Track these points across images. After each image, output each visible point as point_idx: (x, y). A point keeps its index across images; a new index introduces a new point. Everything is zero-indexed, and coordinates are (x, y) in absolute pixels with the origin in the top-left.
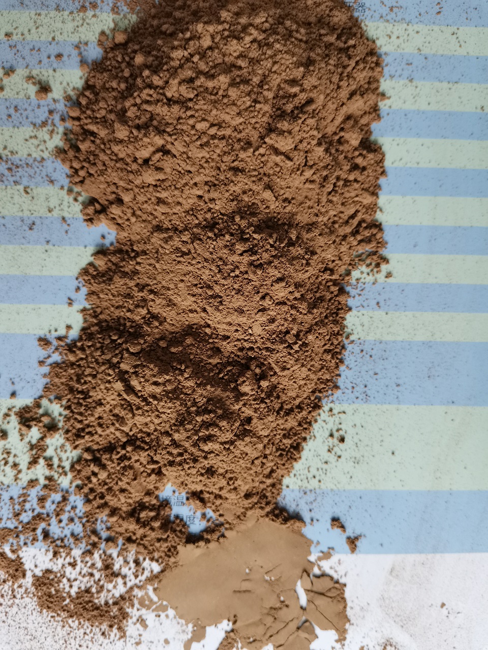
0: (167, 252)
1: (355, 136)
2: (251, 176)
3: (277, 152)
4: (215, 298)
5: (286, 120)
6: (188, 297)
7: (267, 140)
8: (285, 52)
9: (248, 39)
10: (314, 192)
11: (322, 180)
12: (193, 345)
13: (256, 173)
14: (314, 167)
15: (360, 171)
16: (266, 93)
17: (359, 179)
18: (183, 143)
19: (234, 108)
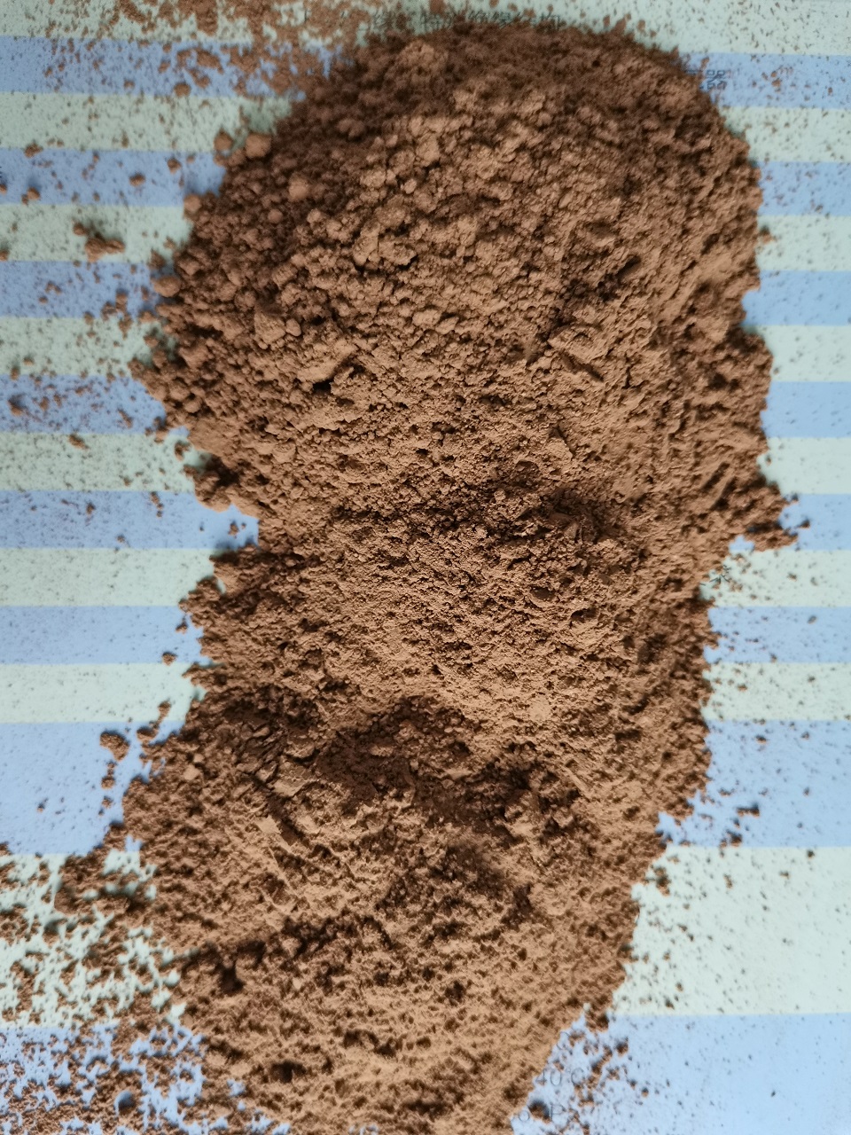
0: (362, 559)
1: (719, 323)
2: (523, 412)
3: (573, 364)
4: (457, 649)
5: (590, 303)
6: (404, 645)
7: (554, 342)
8: (584, 169)
9: (510, 145)
10: (645, 437)
11: (659, 413)
12: (416, 741)
13: (533, 406)
14: (644, 388)
15: (728, 388)
16: (549, 251)
17: (727, 405)
18: (391, 353)
19: (489, 282)
